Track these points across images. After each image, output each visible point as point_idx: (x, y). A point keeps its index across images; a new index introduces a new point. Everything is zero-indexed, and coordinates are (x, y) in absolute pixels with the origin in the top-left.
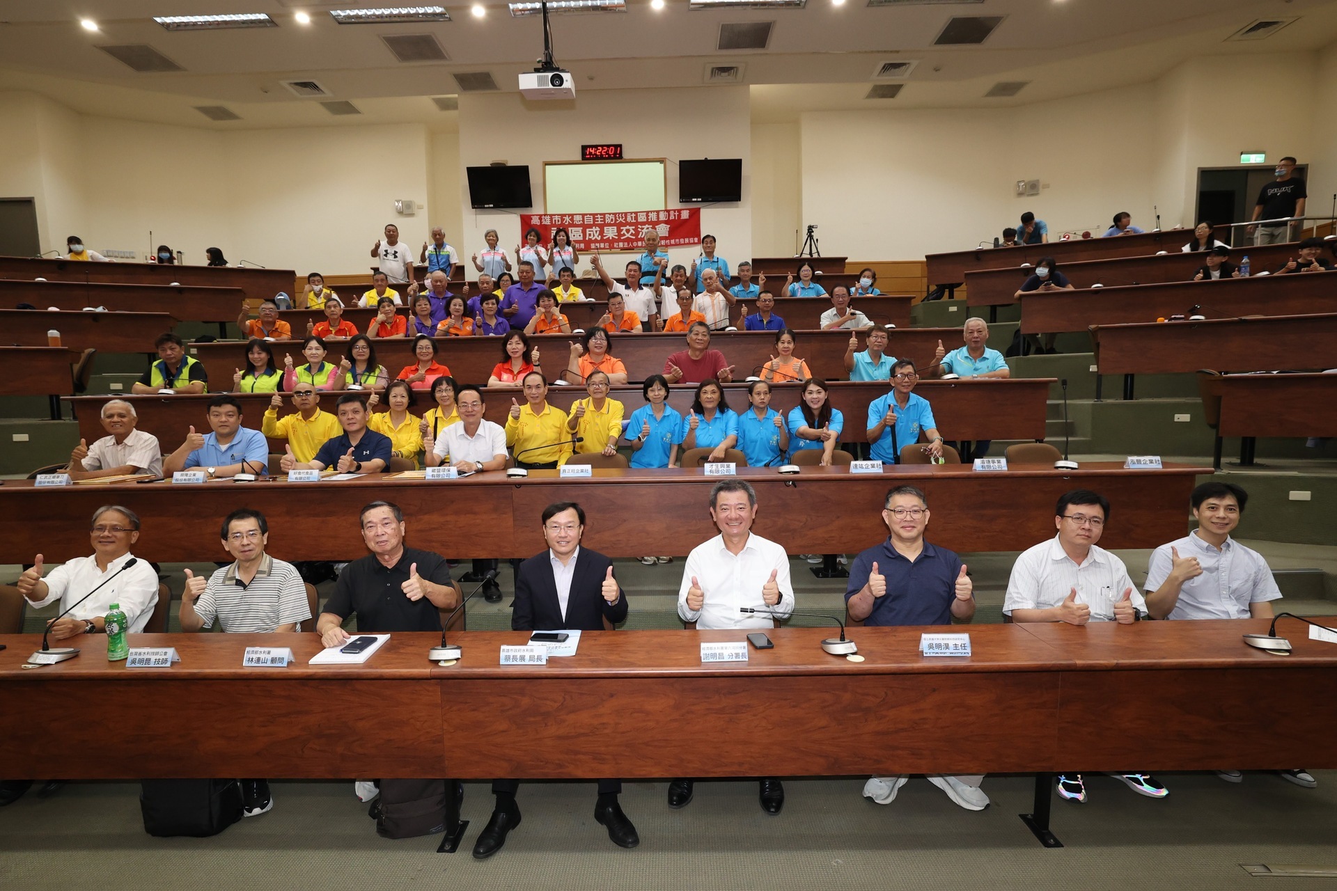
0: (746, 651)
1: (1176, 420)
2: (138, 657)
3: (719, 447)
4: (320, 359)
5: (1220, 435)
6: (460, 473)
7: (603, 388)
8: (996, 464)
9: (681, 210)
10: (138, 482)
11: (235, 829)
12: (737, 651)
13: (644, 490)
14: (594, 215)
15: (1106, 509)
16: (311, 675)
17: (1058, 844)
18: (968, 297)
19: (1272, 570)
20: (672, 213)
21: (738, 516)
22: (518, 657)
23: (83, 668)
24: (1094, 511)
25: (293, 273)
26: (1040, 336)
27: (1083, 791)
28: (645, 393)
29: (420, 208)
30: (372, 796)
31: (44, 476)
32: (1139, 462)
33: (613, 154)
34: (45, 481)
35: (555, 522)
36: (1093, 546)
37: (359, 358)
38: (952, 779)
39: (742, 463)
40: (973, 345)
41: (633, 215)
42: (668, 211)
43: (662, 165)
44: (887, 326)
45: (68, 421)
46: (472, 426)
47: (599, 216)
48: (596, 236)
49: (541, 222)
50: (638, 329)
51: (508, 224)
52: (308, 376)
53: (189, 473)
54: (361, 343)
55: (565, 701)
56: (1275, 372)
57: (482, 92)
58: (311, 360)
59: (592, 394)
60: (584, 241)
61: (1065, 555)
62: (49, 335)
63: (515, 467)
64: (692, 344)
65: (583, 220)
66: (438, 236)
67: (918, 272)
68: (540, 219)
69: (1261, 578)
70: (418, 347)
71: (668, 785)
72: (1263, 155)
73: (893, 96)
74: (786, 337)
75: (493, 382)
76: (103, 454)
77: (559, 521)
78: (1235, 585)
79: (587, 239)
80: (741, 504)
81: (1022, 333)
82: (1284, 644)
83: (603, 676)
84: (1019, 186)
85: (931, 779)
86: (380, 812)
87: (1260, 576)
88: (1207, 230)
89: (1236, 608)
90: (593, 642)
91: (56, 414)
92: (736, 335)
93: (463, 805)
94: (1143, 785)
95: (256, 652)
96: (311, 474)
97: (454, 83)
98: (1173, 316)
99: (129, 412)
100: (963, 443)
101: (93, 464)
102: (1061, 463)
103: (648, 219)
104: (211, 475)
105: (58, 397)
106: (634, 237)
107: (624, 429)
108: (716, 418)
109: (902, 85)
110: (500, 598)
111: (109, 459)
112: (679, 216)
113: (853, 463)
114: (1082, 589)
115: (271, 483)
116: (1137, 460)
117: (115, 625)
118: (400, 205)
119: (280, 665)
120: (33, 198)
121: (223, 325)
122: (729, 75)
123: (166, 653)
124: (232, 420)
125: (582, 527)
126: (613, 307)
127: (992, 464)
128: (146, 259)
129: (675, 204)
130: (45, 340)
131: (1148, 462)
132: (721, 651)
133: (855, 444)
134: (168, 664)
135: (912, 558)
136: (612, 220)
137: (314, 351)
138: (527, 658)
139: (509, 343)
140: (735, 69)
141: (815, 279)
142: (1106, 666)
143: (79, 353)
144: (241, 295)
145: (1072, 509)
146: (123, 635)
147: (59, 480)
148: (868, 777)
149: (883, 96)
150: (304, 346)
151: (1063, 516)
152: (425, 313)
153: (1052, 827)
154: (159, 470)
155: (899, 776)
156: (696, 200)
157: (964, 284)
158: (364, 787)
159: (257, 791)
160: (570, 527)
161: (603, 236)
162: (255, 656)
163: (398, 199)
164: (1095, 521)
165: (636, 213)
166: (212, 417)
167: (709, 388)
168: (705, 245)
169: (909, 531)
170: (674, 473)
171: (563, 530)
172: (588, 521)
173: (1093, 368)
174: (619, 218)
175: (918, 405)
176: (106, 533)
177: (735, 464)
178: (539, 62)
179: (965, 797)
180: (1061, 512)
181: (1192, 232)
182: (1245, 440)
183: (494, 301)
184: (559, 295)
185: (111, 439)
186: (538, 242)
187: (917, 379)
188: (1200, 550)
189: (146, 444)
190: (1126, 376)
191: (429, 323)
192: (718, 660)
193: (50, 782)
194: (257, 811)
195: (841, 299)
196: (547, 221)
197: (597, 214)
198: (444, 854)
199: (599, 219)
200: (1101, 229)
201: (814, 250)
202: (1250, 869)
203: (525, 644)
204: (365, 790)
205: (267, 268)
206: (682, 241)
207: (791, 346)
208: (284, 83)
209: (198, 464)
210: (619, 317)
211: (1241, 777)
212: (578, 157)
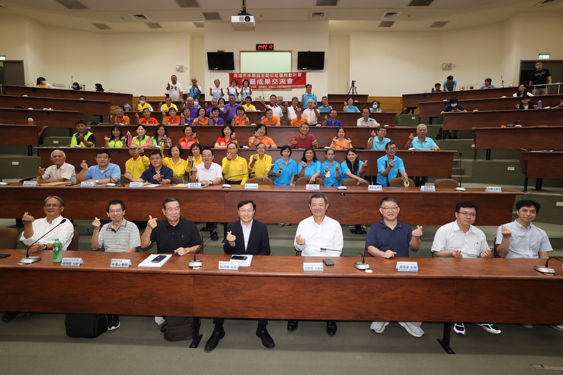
0: (322, 267)
1: (508, 169)
2: (66, 261)
3: (313, 177)
4: (143, 134)
5: (527, 177)
6: (202, 185)
7: (263, 150)
8: (430, 188)
9: (298, 73)
10: (66, 186)
11: (104, 335)
12: (319, 267)
13: (280, 195)
14: (261, 74)
15: (477, 210)
16: (139, 272)
17: (453, 353)
18: (420, 113)
19: (548, 236)
20: (294, 74)
21: (319, 209)
22: (226, 266)
23: (44, 265)
24: (472, 210)
25: (132, 95)
26: (450, 131)
27: (464, 330)
28: (282, 152)
29: (186, 68)
30: (162, 322)
31: (27, 182)
32: (492, 189)
33: (269, 48)
34: (27, 184)
35: (243, 209)
36: (471, 225)
37: (160, 134)
38: (408, 323)
39: (322, 185)
40: (421, 136)
41: (278, 74)
42: (292, 73)
43: (291, 53)
44: (385, 126)
45: (35, 157)
46: (208, 165)
47: (263, 74)
48: (261, 83)
49: (238, 76)
50: (278, 124)
51: (224, 77)
52: (138, 141)
53: (88, 182)
54: (162, 128)
55: (245, 285)
56: (551, 151)
57: (215, 20)
58: (139, 134)
59: (259, 152)
60: (256, 85)
61: (459, 229)
62: (29, 120)
63: (226, 183)
64: (302, 132)
65: (256, 76)
66: (194, 81)
67: (399, 101)
68: (238, 75)
69: (544, 241)
70: (186, 130)
71: (287, 322)
72: (549, 56)
73: (390, 26)
74: (341, 130)
75: (217, 146)
76: (51, 172)
77: (245, 208)
78: (532, 244)
79: (257, 84)
80: (321, 203)
81: (443, 130)
82: (552, 271)
83: (262, 275)
84: (443, 66)
85: (399, 323)
86: (166, 330)
87: (544, 240)
88: (524, 88)
89: (532, 254)
90: (258, 261)
91: (30, 153)
92: (320, 128)
93: (200, 328)
94: (490, 328)
95: (116, 261)
96: (139, 184)
97: (203, 17)
98: (508, 125)
99: (63, 155)
100: (416, 177)
101: (47, 177)
102: (458, 189)
103: (284, 76)
104: (97, 184)
105: (31, 146)
106: (278, 84)
107: (272, 168)
108: (312, 164)
109: (394, 22)
110: (217, 239)
111: (54, 174)
112: (297, 75)
113: (369, 186)
114: (466, 243)
115: (122, 187)
116: (491, 188)
117: (57, 247)
118: (178, 67)
119: (126, 267)
120: (23, 61)
121: (101, 117)
122: (320, 16)
123: (78, 260)
124: (106, 160)
125: (254, 211)
126: (268, 115)
127: (429, 188)
128: (70, 88)
129: (295, 70)
130: (27, 122)
131: (496, 189)
132: (312, 266)
133: (370, 177)
134: (79, 265)
135: (392, 228)
136: (268, 76)
137: (141, 131)
138: (230, 267)
139: (225, 129)
140: (323, 14)
141: (355, 104)
142: (475, 278)
143: (41, 128)
144: (110, 104)
145: (462, 210)
146: (60, 252)
147: (33, 183)
148: (372, 321)
149: (386, 26)
150: (137, 128)
151: (458, 212)
152: (188, 115)
153: (451, 345)
154: (75, 180)
155: (386, 321)
156: (304, 68)
157: (419, 107)
158: (159, 318)
159: (114, 319)
160: (249, 211)
161: (264, 83)
162: (115, 263)
163: (177, 64)
164: (472, 215)
165: (279, 74)
166: (98, 158)
167: (309, 151)
168: (307, 89)
169: (392, 217)
170: (292, 187)
171: (246, 212)
172: (257, 208)
173: (473, 146)
174: (271, 75)
175: (397, 161)
176: (51, 207)
177: (319, 185)
178: (240, 11)
179: (414, 331)
180: (458, 210)
181: (517, 88)
182: (538, 179)
183: (218, 111)
184: (245, 108)
185: (55, 166)
186: (236, 85)
187: (397, 150)
188: (518, 228)
189: (70, 169)
190: (487, 150)
191: (189, 119)
192: (310, 270)
193: (27, 313)
194: (113, 328)
195: (366, 114)
196: (240, 76)
197: (262, 74)
198: (192, 348)
199: (263, 76)
200: (479, 85)
201: (354, 91)
202: (535, 366)
203: (229, 261)
204: (159, 320)
205: (121, 93)
206: (298, 86)
207: (344, 134)
208: (131, 15)
209: (91, 178)
210: (271, 119)
211: (532, 326)
212: (255, 49)
